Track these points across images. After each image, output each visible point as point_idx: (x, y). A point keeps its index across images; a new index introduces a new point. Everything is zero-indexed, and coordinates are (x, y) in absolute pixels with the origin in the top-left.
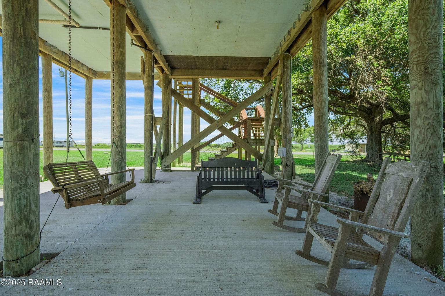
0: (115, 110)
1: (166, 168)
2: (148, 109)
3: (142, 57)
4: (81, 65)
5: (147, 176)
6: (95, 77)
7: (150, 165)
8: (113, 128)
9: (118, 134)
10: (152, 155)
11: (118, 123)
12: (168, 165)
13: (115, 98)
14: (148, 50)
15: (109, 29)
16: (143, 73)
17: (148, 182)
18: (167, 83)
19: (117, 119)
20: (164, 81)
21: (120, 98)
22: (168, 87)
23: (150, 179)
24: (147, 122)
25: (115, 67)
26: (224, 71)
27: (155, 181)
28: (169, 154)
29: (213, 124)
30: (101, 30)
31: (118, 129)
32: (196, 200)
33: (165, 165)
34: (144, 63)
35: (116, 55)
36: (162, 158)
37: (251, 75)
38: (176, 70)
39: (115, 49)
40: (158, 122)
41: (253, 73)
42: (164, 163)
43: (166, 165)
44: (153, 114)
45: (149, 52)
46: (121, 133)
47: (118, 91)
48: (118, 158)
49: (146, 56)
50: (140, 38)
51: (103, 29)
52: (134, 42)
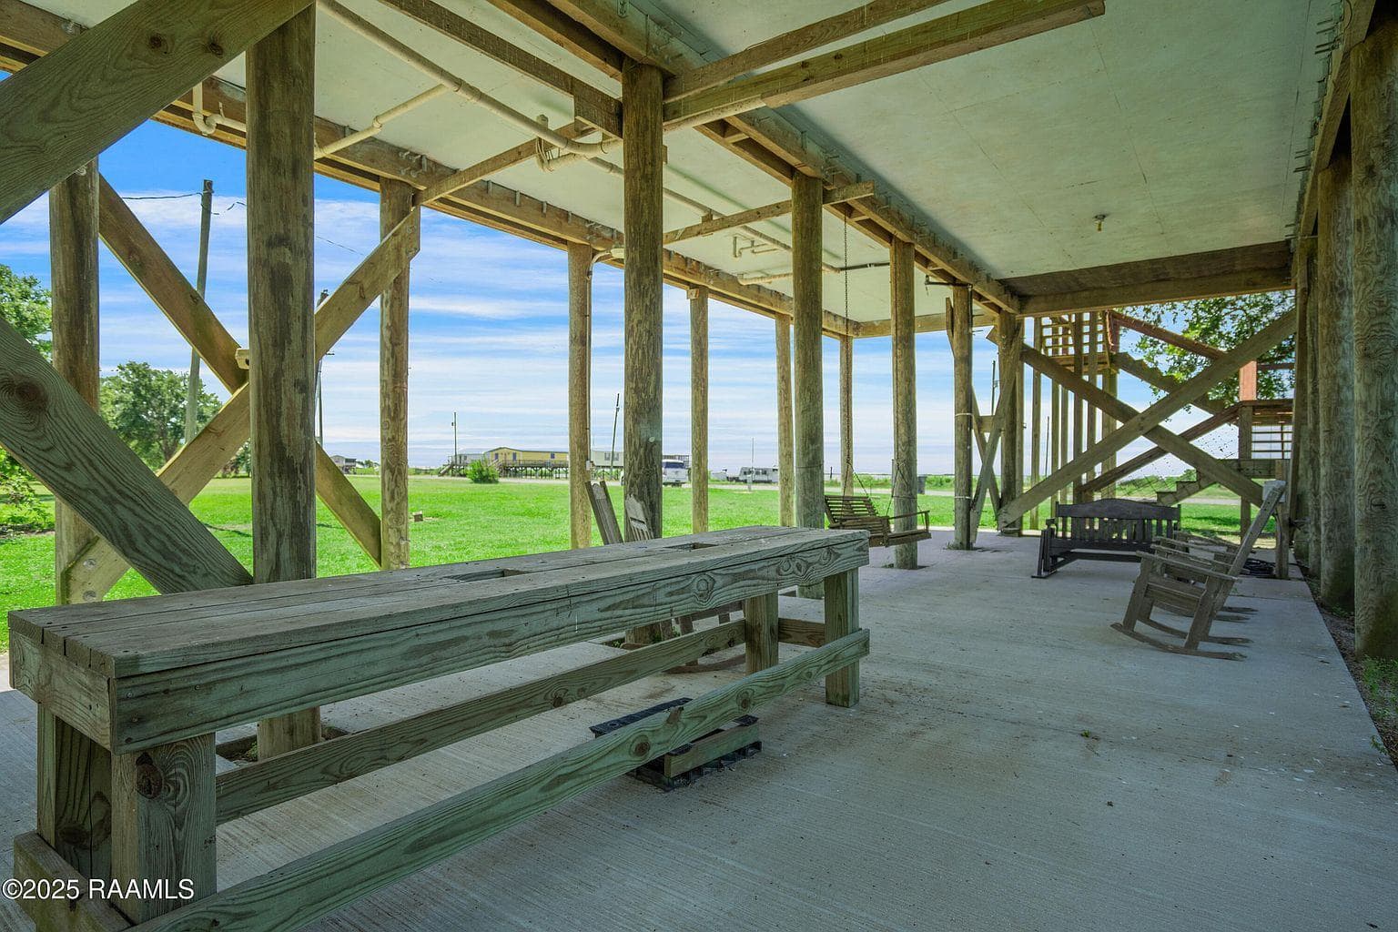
0: (900, 416)
1: (1009, 529)
2: (962, 401)
3: (948, 299)
4: (832, 317)
5: (959, 537)
6: (857, 335)
7: (965, 516)
8: (897, 446)
9: (904, 456)
10: (970, 494)
11: (904, 438)
12: (1014, 522)
13: (900, 397)
14: (959, 285)
15: (888, 264)
16: (950, 330)
17: (963, 549)
18: (1011, 332)
19: (903, 431)
20: (1004, 331)
21: (906, 397)
22: (1011, 341)
23: (965, 543)
24: (960, 429)
25: (899, 347)
26: (1162, 285)
27: (976, 549)
28: (1017, 496)
29: (1129, 423)
30: (873, 267)
31: (903, 448)
32: (1039, 572)
33: (1005, 522)
34: (952, 309)
35: (899, 327)
36: (1000, 504)
37: (1248, 285)
38: (1032, 300)
39: (899, 317)
40: (988, 424)
41: (1258, 277)
42: (1004, 517)
43: (1010, 521)
44: (971, 412)
45: (960, 288)
46: (908, 453)
47: (903, 386)
48: (905, 494)
49: (955, 296)
50: (942, 273)
51: (876, 265)
52: (931, 279)
